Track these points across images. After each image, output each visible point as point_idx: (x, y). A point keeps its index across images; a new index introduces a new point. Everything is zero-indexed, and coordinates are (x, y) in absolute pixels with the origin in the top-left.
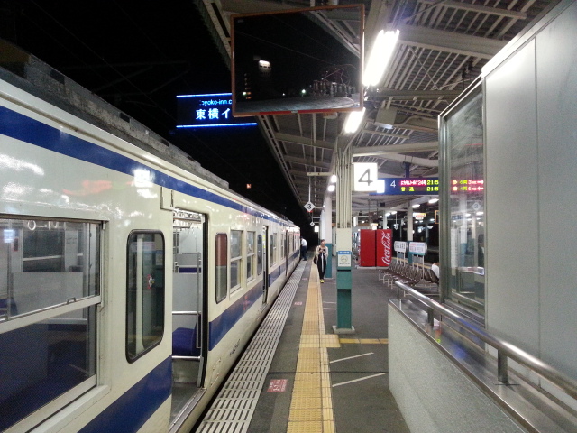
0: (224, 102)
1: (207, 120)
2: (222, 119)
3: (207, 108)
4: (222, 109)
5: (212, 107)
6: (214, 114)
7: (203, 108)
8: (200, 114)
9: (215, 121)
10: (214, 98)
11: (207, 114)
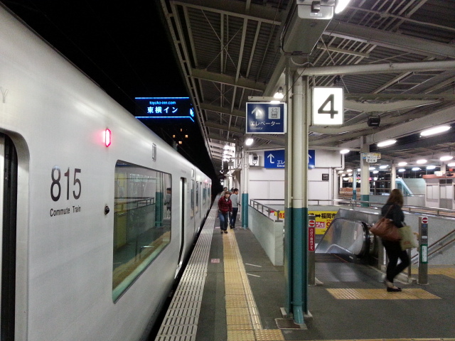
0: (165, 103)
1: (154, 114)
2: (163, 113)
3: (154, 106)
4: (164, 107)
5: (158, 106)
6: (159, 110)
7: (152, 106)
8: (150, 110)
9: (159, 114)
10: (159, 100)
11: (154, 110)
